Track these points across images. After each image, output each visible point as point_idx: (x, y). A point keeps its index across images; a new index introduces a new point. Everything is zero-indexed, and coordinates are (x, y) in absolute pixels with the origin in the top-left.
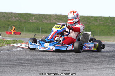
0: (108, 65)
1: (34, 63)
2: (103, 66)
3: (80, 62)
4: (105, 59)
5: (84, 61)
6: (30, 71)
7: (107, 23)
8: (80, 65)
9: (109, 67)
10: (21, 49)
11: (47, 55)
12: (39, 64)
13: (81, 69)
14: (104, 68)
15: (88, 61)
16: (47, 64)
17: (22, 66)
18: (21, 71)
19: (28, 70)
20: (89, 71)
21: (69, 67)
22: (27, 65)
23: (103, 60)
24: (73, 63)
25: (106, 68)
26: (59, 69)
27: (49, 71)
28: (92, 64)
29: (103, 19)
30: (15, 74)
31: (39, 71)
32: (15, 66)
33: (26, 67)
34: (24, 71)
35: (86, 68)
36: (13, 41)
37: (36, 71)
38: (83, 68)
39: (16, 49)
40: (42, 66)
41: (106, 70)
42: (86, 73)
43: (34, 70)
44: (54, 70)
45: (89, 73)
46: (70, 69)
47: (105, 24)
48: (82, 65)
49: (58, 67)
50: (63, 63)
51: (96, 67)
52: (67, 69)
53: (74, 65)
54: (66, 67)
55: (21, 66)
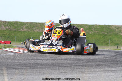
0: (107, 69)
1: (28, 67)
2: (102, 69)
3: (77, 66)
4: (104, 63)
5: (81, 65)
6: (24, 74)
7: (103, 32)
8: (77, 69)
9: (108, 70)
10: (14, 54)
11: (42, 60)
12: (33, 67)
13: (79, 72)
14: (103, 71)
15: (86, 65)
16: (42, 67)
17: (16, 69)
18: (15, 73)
19: (22, 73)
20: (87, 74)
21: (65, 70)
22: (21, 68)
23: (102, 64)
24: (69, 66)
25: (105, 71)
26: (55, 72)
27: (45, 73)
28: (90, 67)
29: (98, 28)
30: (8, 76)
31: (34, 74)
32: (8, 69)
33: (20, 70)
34: (18, 73)
35: (83, 71)
36: (4, 46)
37: (31, 73)
38: (80, 71)
39: (8, 54)
40: (37, 69)
41: (105, 73)
42: (84, 75)
43: (29, 73)
44: (50, 72)
45: (88, 75)
46: (66, 72)
47: (100, 33)
48: (79, 68)
49: (54, 70)
50: (59, 67)
51: (94, 70)
52: (64, 72)
53: (70, 69)
54: (62, 70)
55: (14, 69)
